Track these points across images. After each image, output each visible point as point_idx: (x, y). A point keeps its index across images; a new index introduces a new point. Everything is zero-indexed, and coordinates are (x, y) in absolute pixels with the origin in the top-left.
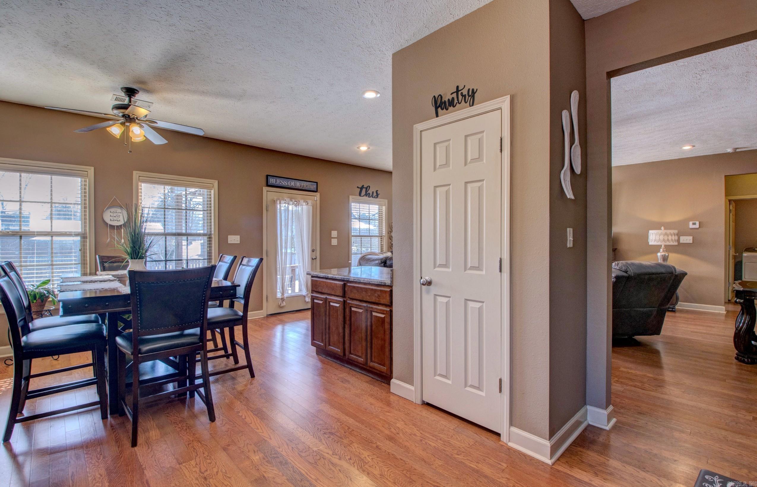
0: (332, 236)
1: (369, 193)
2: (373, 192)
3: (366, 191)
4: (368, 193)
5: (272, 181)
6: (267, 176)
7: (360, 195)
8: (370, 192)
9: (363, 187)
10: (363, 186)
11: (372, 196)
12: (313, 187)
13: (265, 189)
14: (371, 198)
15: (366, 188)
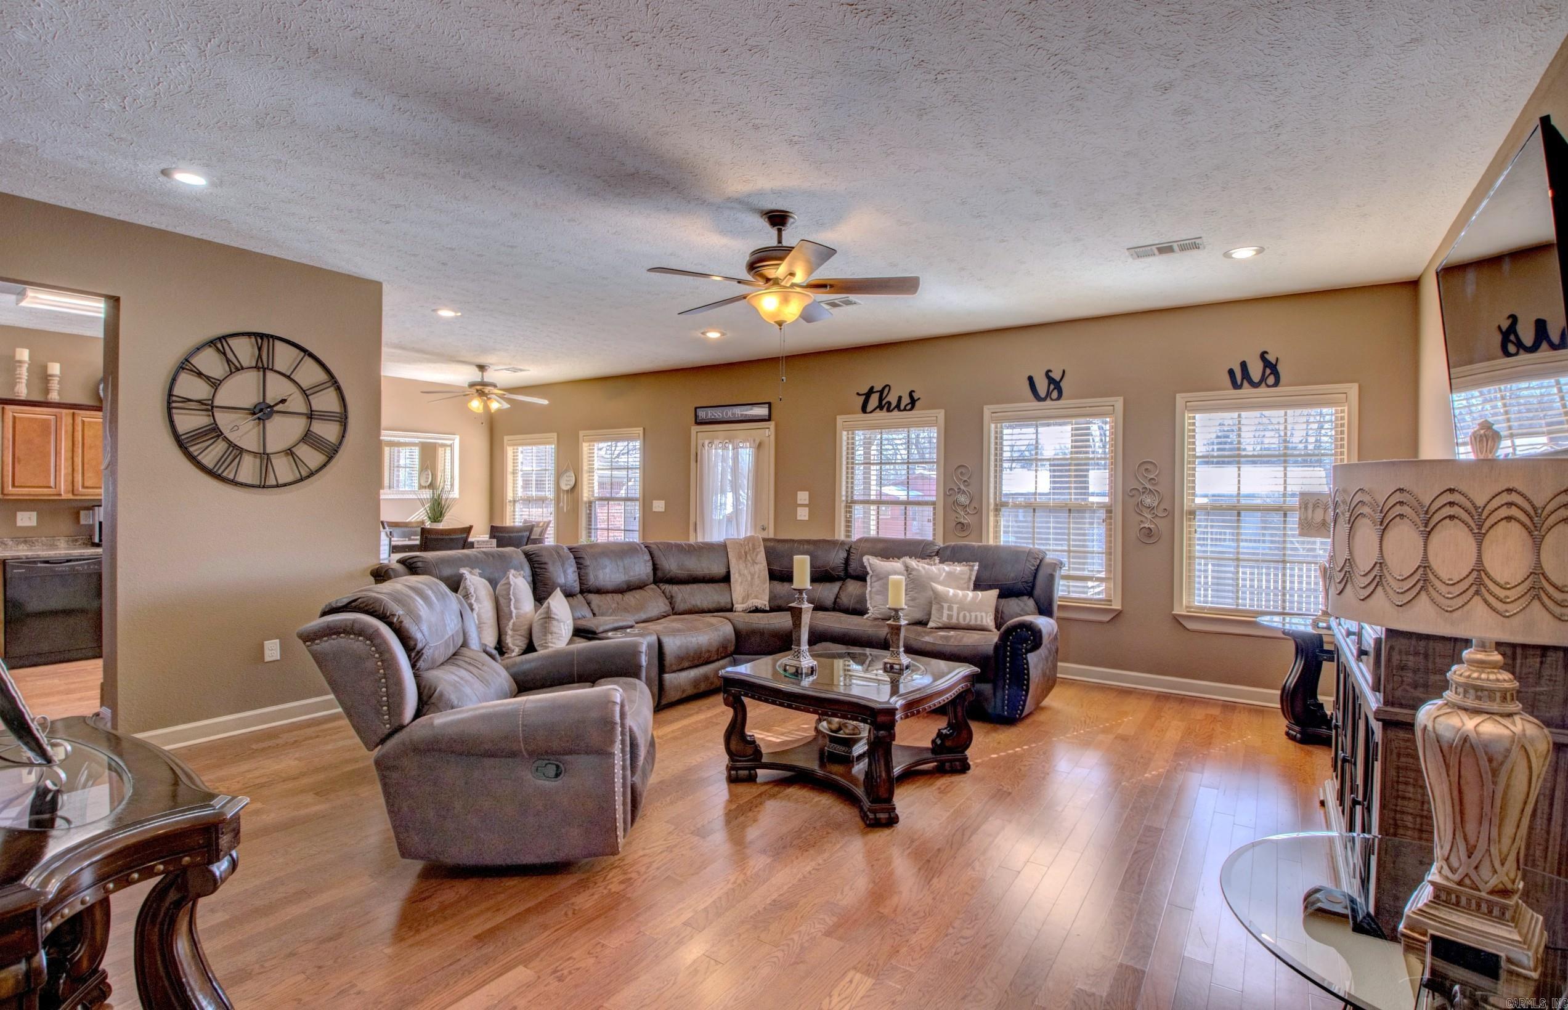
0: (799, 502)
1: (889, 403)
2: (900, 398)
3: (881, 399)
4: (884, 402)
5: (702, 414)
6: (696, 408)
7: (864, 409)
8: (892, 398)
9: (871, 391)
10: (872, 388)
11: (898, 407)
12: (762, 411)
13: (695, 429)
14: (896, 413)
15: (881, 392)
